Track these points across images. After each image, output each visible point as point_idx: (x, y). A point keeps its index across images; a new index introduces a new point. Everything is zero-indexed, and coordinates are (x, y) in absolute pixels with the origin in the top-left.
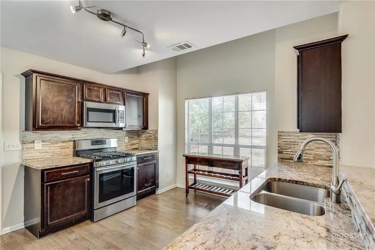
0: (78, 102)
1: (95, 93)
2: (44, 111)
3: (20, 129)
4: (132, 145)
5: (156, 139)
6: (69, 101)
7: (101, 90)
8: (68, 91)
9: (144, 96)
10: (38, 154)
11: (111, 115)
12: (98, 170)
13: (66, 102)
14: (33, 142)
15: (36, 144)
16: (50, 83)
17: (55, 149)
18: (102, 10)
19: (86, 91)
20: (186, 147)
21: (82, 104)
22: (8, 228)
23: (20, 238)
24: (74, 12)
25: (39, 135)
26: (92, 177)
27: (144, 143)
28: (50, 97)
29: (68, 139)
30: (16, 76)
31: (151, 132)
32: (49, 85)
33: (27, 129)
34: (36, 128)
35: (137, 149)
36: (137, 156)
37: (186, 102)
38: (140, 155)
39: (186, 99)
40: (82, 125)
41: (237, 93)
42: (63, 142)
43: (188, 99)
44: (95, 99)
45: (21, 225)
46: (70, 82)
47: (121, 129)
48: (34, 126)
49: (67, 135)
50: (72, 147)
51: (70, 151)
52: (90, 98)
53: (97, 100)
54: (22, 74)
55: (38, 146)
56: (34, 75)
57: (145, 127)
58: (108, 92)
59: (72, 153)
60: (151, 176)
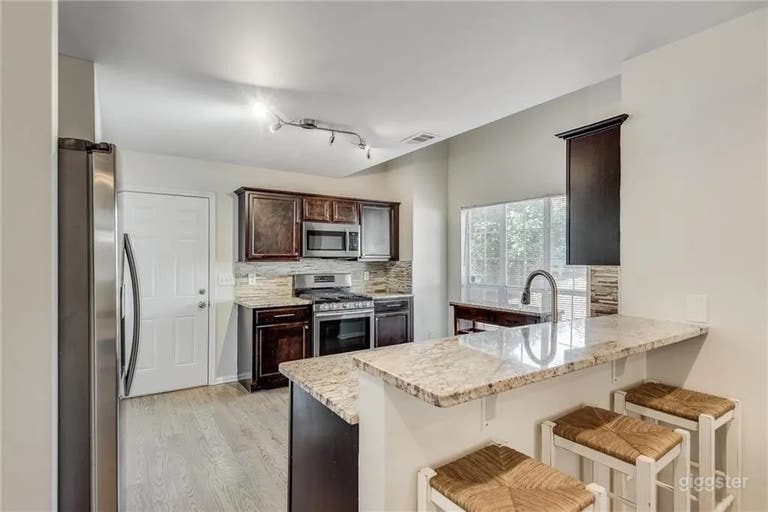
0: (297, 223)
1: (318, 210)
2: (258, 236)
3: (234, 259)
4: (375, 284)
5: (410, 275)
6: (285, 222)
7: (326, 205)
8: (284, 210)
9: (394, 207)
10: (251, 291)
11: (340, 238)
12: (318, 315)
13: (282, 224)
14: (247, 276)
15: (250, 279)
16: (264, 201)
17: (271, 285)
18: (305, 120)
19: (306, 207)
20: (463, 291)
21: (302, 225)
22: (222, 378)
23: (233, 391)
24: (273, 132)
25: (252, 267)
26: (311, 325)
27: (394, 283)
28: (264, 219)
29: (286, 274)
30: (228, 195)
31: (402, 265)
32: (262, 204)
33: (240, 260)
34: (249, 259)
35: (384, 291)
36: (375, 300)
37: (464, 213)
38: (380, 300)
39: (462, 208)
40: (301, 255)
41: (548, 195)
42: (281, 277)
43: (467, 208)
44: (317, 218)
45: (234, 378)
46: (287, 198)
47: (355, 259)
48: (247, 255)
49: (285, 267)
50: (290, 284)
51: (289, 289)
52: (311, 217)
53: (321, 218)
54: (235, 192)
55: (252, 281)
56: (247, 193)
57: (395, 257)
58: (336, 206)
59: (290, 292)
60: (400, 333)
